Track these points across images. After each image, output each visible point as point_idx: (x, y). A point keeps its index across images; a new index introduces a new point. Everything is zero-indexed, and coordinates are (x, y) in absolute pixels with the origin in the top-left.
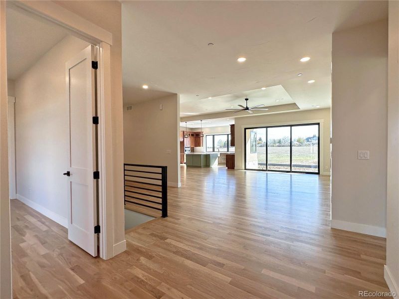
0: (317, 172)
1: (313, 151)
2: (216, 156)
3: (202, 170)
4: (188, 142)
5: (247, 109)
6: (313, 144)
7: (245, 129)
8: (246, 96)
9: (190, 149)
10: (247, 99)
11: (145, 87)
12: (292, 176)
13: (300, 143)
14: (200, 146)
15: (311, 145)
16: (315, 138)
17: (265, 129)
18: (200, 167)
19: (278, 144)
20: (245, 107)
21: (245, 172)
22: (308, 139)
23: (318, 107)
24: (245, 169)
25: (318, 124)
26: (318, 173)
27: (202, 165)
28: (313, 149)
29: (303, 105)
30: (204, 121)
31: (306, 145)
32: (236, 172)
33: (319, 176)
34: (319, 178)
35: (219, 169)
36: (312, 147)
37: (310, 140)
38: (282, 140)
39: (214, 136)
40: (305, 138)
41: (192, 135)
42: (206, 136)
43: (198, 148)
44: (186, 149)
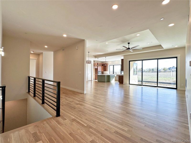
0: (175, 87)
1: (173, 75)
2: (114, 76)
3: (106, 84)
4: (100, 69)
5: (129, 49)
6: (173, 71)
7: (130, 61)
8: (128, 41)
9: (101, 72)
10: (129, 43)
11: (65, 36)
12: (158, 90)
13: (165, 70)
14: (106, 71)
15: (172, 72)
16: (174, 68)
17: (142, 61)
18: (104, 82)
19: (152, 71)
20: (128, 48)
21: (129, 86)
22: (169, 69)
23: (176, 46)
24: (129, 84)
25: (176, 57)
26: (176, 89)
27: (106, 81)
28: (173, 74)
29: (166, 46)
30: (107, 58)
31: (168, 72)
32: (124, 86)
33: (177, 91)
34: (177, 92)
35: (116, 83)
36: (172, 73)
37: (171, 69)
38: (154, 69)
39: (114, 65)
40: (168, 68)
41: (102, 65)
42: (110, 66)
43: (105, 72)
44: (99, 72)
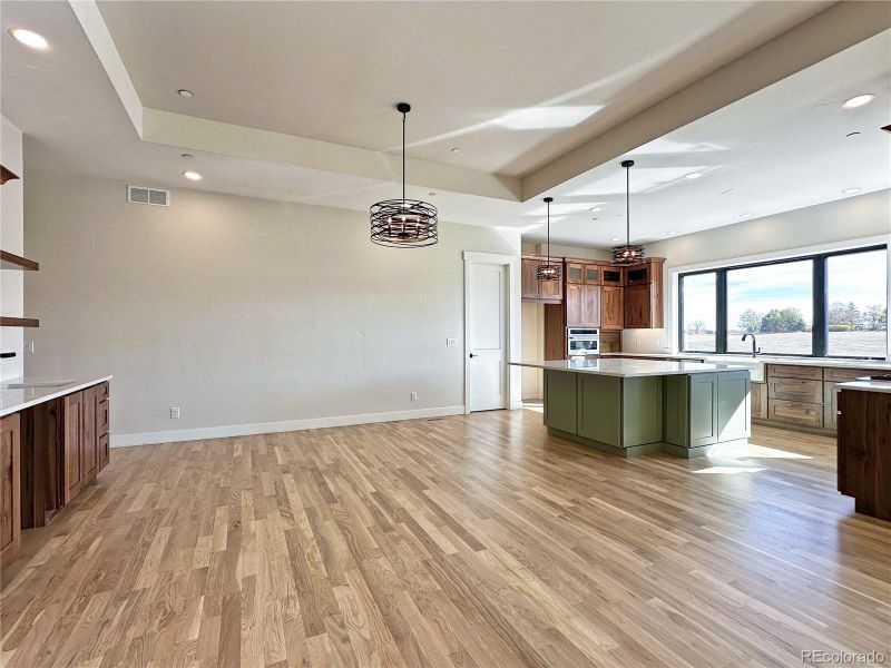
4: (586, 307)
9: (595, 338)
14: (647, 325)
41: (611, 277)
42: (681, 276)
43: (640, 333)
44: (578, 338)
